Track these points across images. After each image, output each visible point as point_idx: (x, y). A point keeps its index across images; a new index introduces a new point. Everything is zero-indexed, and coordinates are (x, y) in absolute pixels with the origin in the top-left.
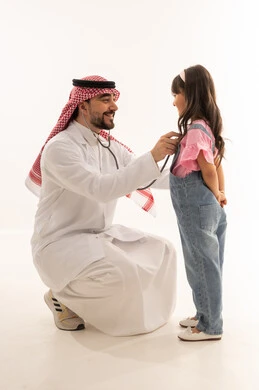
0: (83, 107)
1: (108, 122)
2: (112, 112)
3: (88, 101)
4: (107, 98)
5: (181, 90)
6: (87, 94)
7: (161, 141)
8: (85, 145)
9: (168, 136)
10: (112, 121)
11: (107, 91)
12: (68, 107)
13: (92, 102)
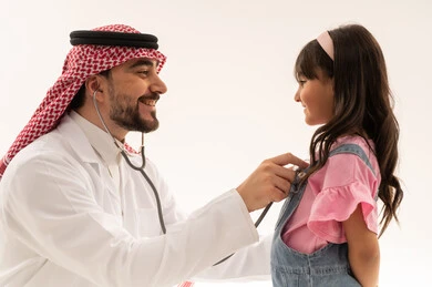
0: (96, 87)
1: (146, 117)
2: (154, 95)
3: (106, 73)
4: (145, 68)
5: (319, 71)
6: (104, 58)
7: (266, 168)
8: (95, 165)
9: (281, 162)
10: (153, 114)
11: (144, 54)
12: (62, 86)
13: (114, 75)
